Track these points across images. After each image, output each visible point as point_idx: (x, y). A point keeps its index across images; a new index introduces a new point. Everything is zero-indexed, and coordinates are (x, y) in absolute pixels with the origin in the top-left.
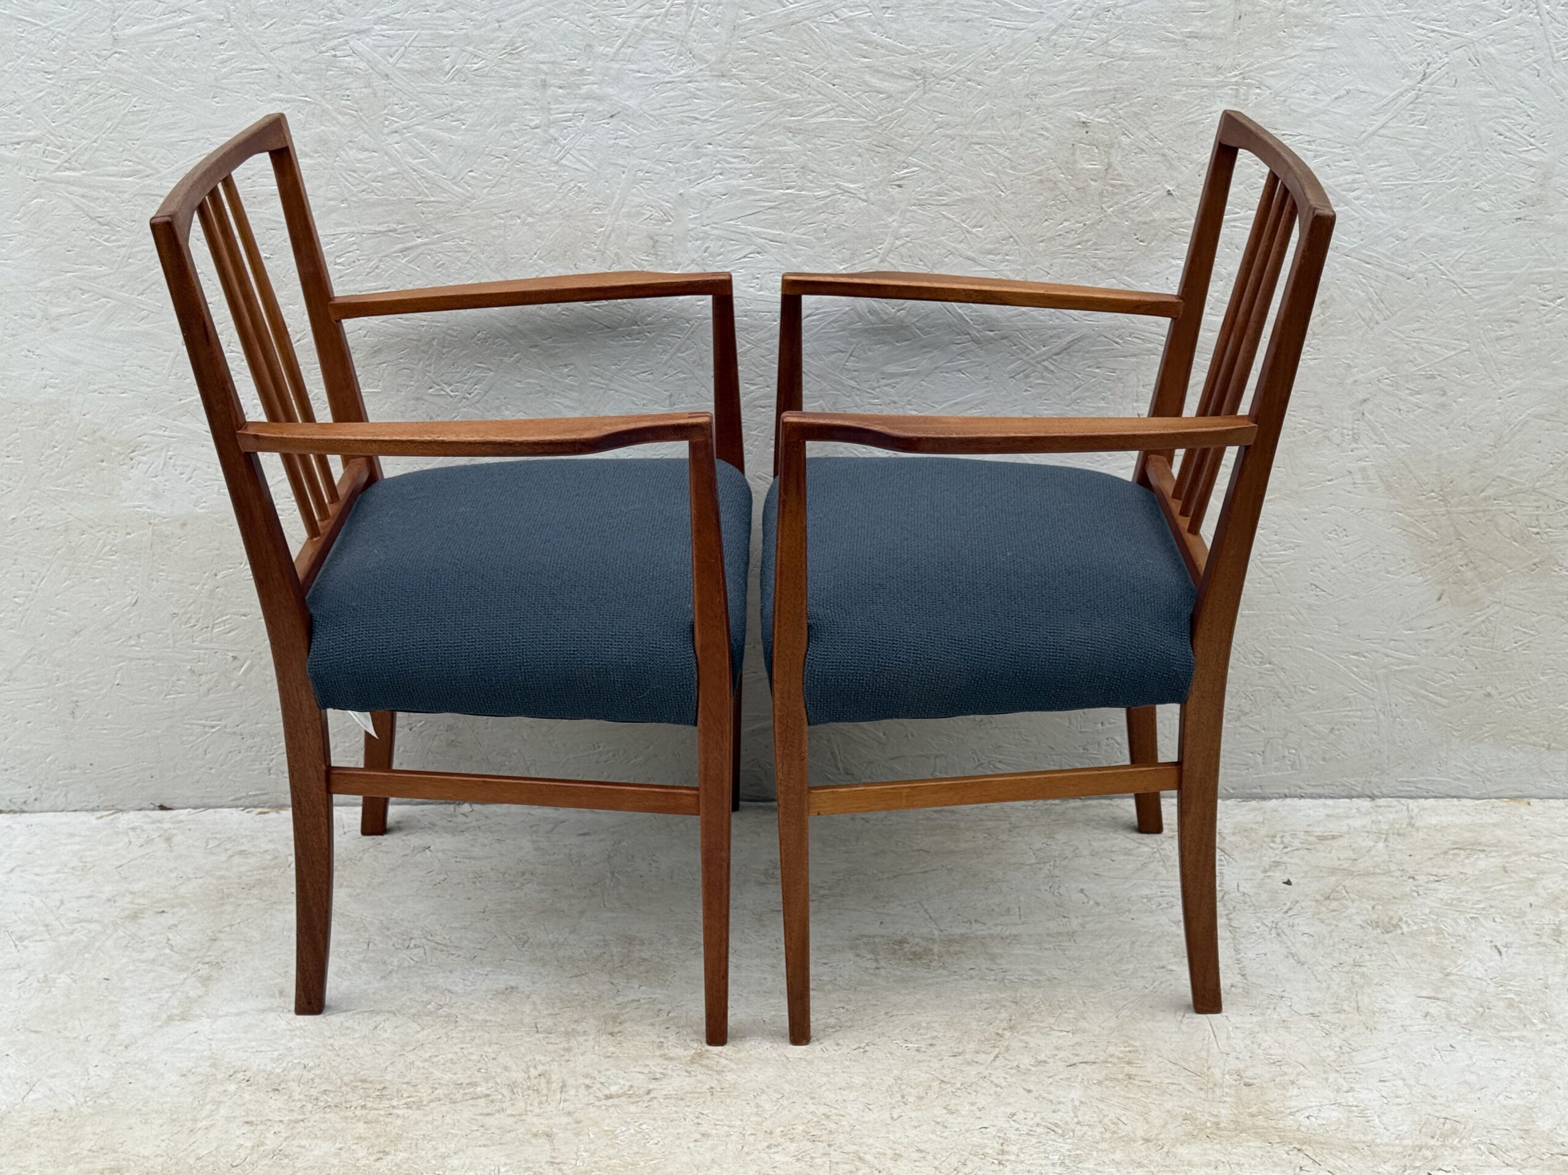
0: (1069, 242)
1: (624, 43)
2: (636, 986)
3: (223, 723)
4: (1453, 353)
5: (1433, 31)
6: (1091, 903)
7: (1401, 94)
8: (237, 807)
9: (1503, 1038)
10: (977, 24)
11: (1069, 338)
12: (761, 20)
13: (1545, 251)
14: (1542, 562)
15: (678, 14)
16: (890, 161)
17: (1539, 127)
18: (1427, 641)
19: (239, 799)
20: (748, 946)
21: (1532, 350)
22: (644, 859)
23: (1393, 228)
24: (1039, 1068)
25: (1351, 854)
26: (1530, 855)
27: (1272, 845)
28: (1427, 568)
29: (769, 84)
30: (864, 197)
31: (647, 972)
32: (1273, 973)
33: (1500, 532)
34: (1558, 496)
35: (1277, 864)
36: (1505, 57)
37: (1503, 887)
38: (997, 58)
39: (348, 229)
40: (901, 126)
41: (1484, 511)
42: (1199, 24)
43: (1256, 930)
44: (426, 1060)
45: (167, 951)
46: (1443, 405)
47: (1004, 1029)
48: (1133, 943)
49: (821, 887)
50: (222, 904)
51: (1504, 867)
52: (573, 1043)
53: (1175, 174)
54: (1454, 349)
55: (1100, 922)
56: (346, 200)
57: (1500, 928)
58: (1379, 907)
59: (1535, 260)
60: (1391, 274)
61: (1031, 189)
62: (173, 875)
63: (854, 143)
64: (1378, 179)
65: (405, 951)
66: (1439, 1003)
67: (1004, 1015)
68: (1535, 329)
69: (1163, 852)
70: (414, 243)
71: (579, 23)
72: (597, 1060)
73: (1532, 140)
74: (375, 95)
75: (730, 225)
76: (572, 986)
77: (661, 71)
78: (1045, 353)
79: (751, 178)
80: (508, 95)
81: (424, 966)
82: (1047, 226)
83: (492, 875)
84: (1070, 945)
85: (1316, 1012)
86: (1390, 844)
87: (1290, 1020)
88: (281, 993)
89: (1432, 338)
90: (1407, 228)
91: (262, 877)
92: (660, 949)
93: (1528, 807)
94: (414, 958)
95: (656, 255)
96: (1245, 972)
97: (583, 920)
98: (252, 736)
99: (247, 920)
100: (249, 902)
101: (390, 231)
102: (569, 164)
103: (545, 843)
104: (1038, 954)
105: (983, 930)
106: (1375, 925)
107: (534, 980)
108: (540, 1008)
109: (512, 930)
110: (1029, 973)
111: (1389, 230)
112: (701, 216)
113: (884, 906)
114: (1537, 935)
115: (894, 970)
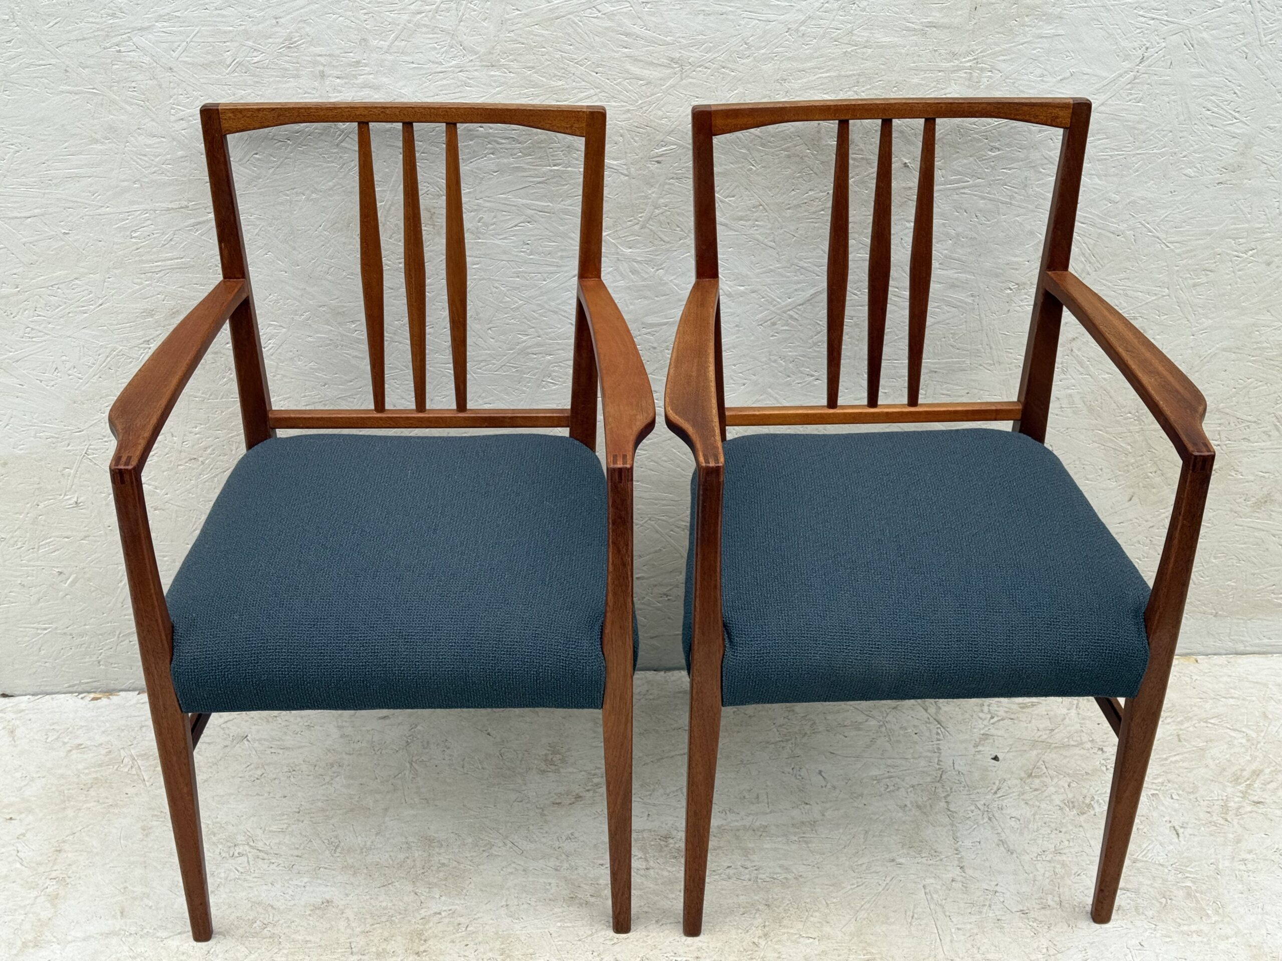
0: (814, 209)
1: (396, 38)
2: (437, 896)
3: (54, 626)
4: (1154, 298)
5: (1153, 19)
6: (829, 786)
7: (1121, 76)
8: (72, 693)
9: (1183, 933)
10: (730, 17)
11: (812, 291)
12: (526, 15)
13: (1242, 211)
15: (448, 10)
16: (650, 140)
17: (1244, 103)
19: (74, 686)
20: (533, 846)
21: (1224, 295)
22: (438, 745)
23: (1107, 192)
25: (1047, 724)
26: (1200, 721)
27: (981, 715)
28: (1121, 475)
29: (536, 73)
30: (625, 172)
31: (446, 879)
32: (987, 864)
34: (1238, 415)
35: (986, 736)
36: (1216, 42)
37: (1177, 758)
38: (749, 48)
39: (142, 206)
40: (659, 109)
42: (937, 14)
43: (971, 815)
45: (18, 865)
47: (759, 937)
48: (866, 832)
49: (595, 775)
50: (64, 809)
51: (1178, 735)
53: (912, 149)
54: (1156, 295)
55: (838, 810)
56: (138, 180)
57: (1176, 806)
58: (1074, 785)
59: (1234, 218)
60: (1103, 232)
61: (780, 162)
62: (18, 775)
63: (616, 125)
64: (1095, 150)
65: (230, 861)
66: (1128, 894)
67: (758, 921)
68: (1228, 277)
69: (888, 726)
70: (205, 218)
71: (353, 19)
73: (1237, 115)
74: (160, 86)
75: (502, 199)
76: (381, 899)
77: (433, 62)
78: (790, 304)
79: (520, 157)
80: (287, 85)
81: (248, 877)
82: (794, 196)
83: (304, 767)
84: (812, 836)
85: (1025, 908)
86: (1081, 712)
87: (1003, 918)
88: (122, 913)
89: (1136, 285)
90: (1119, 192)
91: (98, 775)
92: (457, 851)
93: (1197, 665)
94: (239, 869)
95: (434, 225)
96: (963, 864)
97: (387, 819)
98: (81, 635)
99: (87, 826)
100: (88, 805)
101: (182, 208)
102: (349, 146)
103: (350, 729)
104: (786, 847)
105: (737, 821)
106: (1071, 805)
107: (347, 892)
108: (353, 925)
109: (324, 832)
110: (778, 870)
111: (1103, 194)
112: (475, 191)
113: (650, 795)
114: (1209, 812)
115: (662, 870)
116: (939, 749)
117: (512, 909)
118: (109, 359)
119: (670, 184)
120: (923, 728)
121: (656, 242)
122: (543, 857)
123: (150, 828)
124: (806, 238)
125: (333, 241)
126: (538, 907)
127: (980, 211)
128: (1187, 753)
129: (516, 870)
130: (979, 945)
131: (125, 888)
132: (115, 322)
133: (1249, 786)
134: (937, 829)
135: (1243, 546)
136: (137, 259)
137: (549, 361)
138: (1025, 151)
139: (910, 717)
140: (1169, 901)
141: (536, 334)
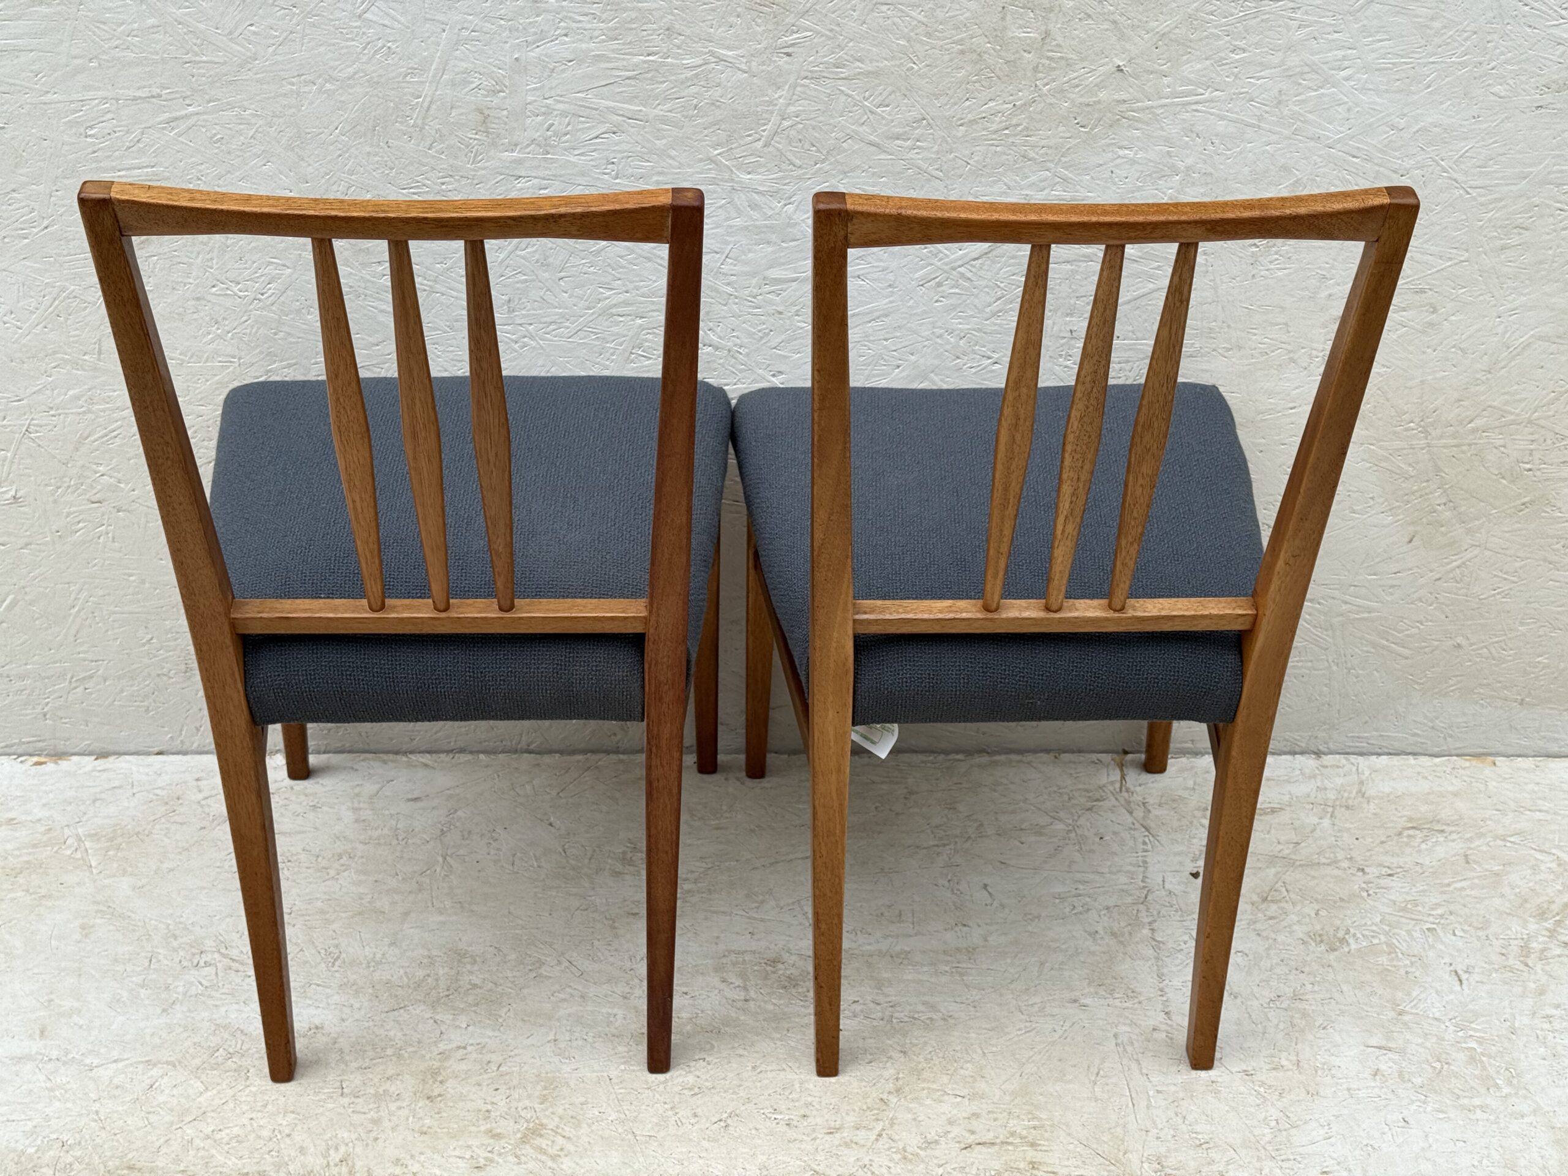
0: (994, 127)
2: (464, 1026)
6: (996, 904)
8: (9, 755)
9: (1463, 1108)
14: (1532, 502)
16: (777, 23)
18: (1392, 586)
19: (11, 745)
20: (596, 966)
21: (1541, 262)
22: (483, 835)
23: (1388, 115)
24: (929, 1152)
25: (1292, 836)
26: (1496, 838)
28: (1399, 507)
30: (744, 67)
31: (477, 1005)
33: (1487, 468)
34: (1557, 428)
37: (1464, 884)
39: (100, 94)
41: (1470, 445)
43: (1183, 946)
44: (208, 1137)
46: (1431, 325)
47: (889, 1093)
51: (1466, 856)
52: (384, 1113)
53: (1128, 46)
54: (1450, 259)
55: (1006, 934)
56: (96, 57)
57: (1460, 944)
58: (1323, 913)
59: (1558, 156)
60: (1382, 169)
61: (951, 60)
64: (1374, 55)
65: (193, 971)
66: (1391, 1055)
67: (890, 1072)
68: (1548, 237)
69: (1079, 832)
70: (183, 112)
72: (410, 1138)
75: (576, 98)
79: (603, 41)
81: (214, 993)
82: (968, 107)
83: (303, 857)
84: (970, 966)
85: (1250, 1068)
86: (1337, 821)
87: (1219, 1080)
88: (42, 1032)
89: (1425, 246)
90: (1405, 115)
91: (31, 858)
92: (495, 969)
93: (1494, 768)
94: (204, 982)
95: (487, 132)
96: (1170, 1009)
97: (406, 926)
98: (22, 678)
99: (10, 922)
100: (12, 895)
101: (153, 97)
102: (375, 18)
103: (369, 812)
104: (933, 980)
105: (870, 944)
106: (1318, 939)
107: (344, 1016)
108: (347, 1058)
109: (321, 939)
110: (921, 1008)
111: (1383, 118)
112: (543, 86)
113: (757, 908)
114: (1503, 954)
115: (766, 1002)
116: (1145, 862)
117: (562, 1045)
118: (57, 302)
119: (803, 86)
120: (1125, 835)
121: (784, 166)
122: (609, 981)
123: (93, 926)
124: (984, 166)
125: (353, 150)
126: (596, 1045)
127: (1217, 135)
128: (1478, 877)
129: (572, 995)
130: (1184, 1113)
131: (50, 1001)
132: (65, 252)
133: (1559, 923)
134: (1138, 962)
135: (1559, 609)
136: (94, 165)
137: (641, 325)
138: (1280, 54)
139: (1109, 821)
140: (1446, 1066)
141: (624, 289)
